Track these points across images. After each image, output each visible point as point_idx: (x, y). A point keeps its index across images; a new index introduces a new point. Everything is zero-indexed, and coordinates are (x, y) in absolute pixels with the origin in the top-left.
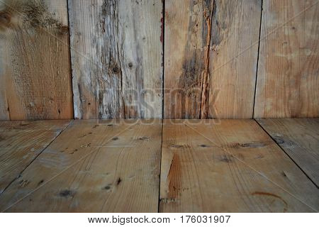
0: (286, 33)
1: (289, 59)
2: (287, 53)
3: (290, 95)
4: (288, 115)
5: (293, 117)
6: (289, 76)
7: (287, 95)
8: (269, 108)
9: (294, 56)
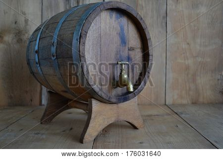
0: (184, 47)
1: (187, 63)
2: (185, 60)
3: (190, 88)
4: (190, 102)
5: (193, 103)
6: (187, 75)
7: (188, 88)
8: (176, 97)
9: (190, 62)
